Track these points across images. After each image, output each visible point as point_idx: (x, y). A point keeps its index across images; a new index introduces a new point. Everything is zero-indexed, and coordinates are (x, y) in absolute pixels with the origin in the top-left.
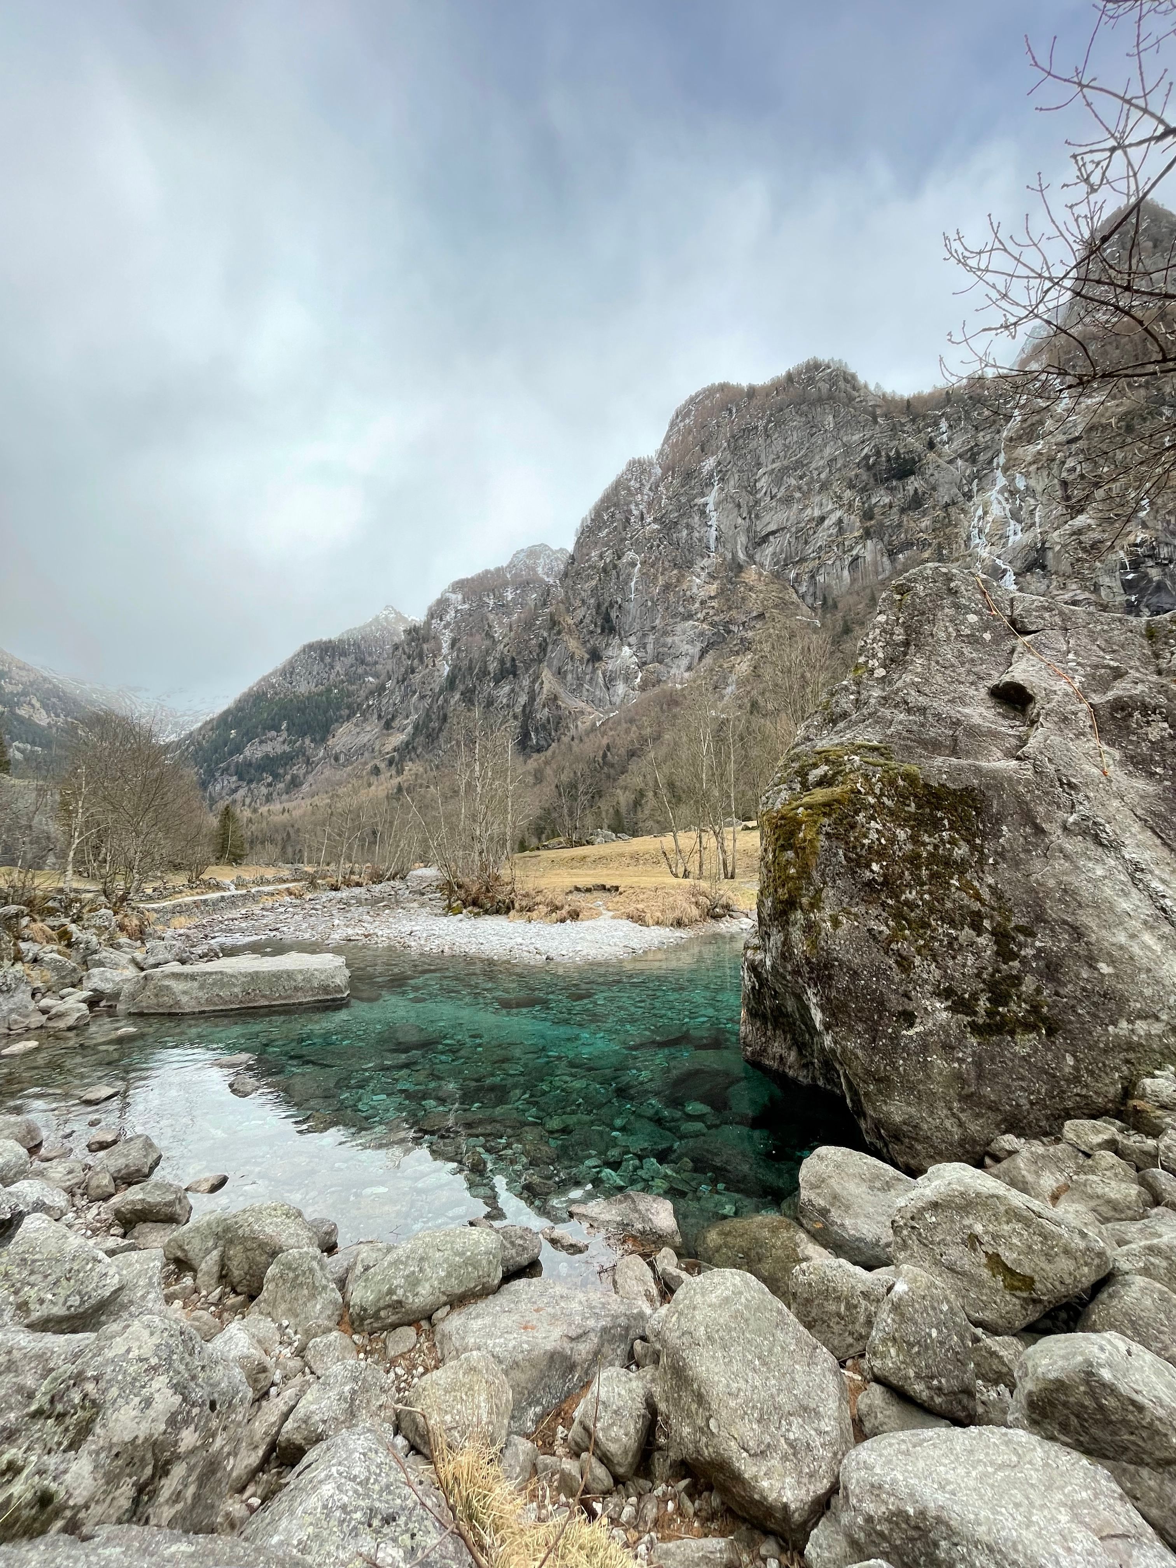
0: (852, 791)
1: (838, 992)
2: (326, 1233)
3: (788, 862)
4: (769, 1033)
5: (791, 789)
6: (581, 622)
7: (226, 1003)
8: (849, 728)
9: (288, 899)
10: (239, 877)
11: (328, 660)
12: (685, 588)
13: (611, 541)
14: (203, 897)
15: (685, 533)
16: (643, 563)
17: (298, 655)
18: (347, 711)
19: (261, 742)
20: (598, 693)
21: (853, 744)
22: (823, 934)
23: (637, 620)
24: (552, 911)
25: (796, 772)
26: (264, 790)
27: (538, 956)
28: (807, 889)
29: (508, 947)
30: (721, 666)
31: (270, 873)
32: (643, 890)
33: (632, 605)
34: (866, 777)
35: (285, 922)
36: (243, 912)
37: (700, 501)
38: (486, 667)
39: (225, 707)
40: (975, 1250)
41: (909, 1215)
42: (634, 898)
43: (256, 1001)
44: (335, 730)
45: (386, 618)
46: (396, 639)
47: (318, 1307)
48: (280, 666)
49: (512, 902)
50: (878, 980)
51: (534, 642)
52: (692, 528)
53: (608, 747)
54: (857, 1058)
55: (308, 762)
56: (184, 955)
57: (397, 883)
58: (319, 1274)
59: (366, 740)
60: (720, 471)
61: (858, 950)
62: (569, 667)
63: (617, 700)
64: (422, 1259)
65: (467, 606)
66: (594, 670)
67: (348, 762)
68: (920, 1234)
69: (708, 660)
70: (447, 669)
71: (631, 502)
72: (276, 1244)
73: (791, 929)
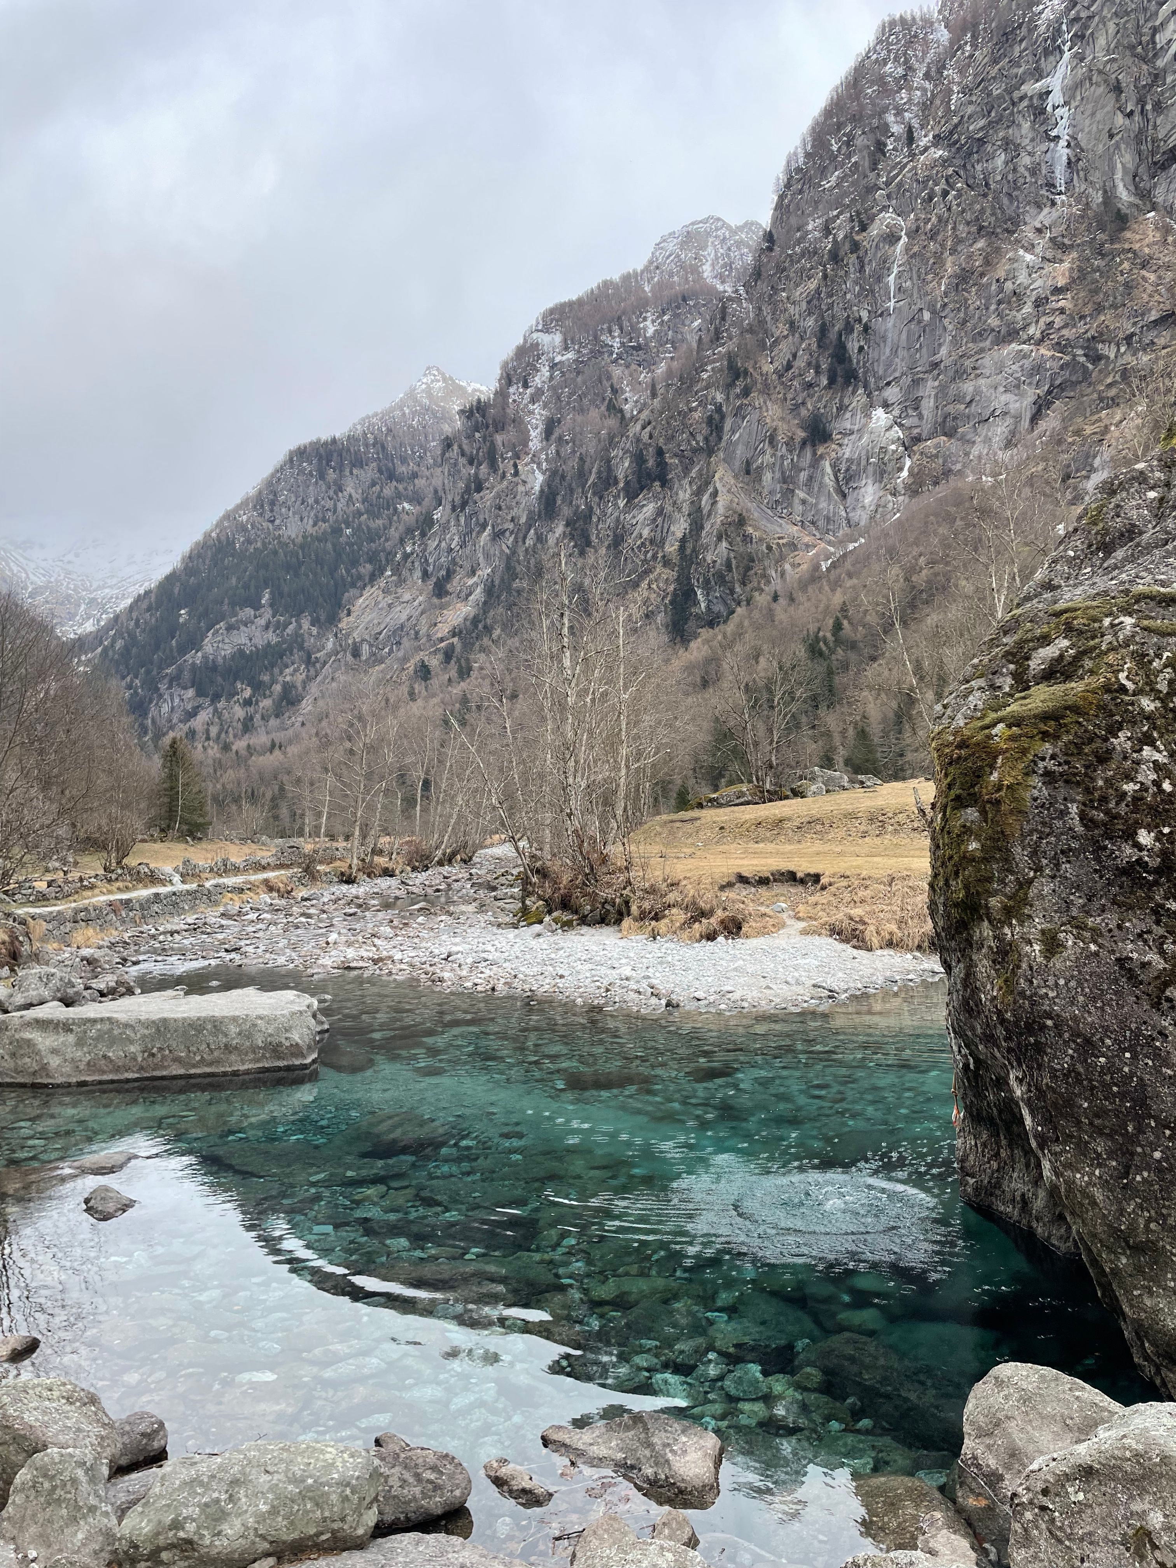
0: (1107, 688)
1: (1054, 1077)
2: (143, 1435)
3: (966, 830)
4: (1003, 1153)
5: (993, 687)
6: (789, 366)
7: (117, 1069)
8: (1131, 559)
9: (266, 898)
10: (186, 862)
11: (331, 475)
12: (1001, 274)
13: (846, 194)
14: (125, 896)
15: (1000, 160)
16: (913, 233)
17: (281, 469)
18: (369, 567)
19: (230, 628)
20: (823, 505)
21: (1127, 592)
22: (1024, 966)
23: (902, 353)
24: (695, 919)
25: (1008, 653)
26: (239, 712)
27: (654, 1001)
28: (1002, 881)
29: (606, 983)
30: (1078, 432)
31: (237, 854)
32: (865, 882)
33: (890, 322)
34: (1141, 659)
35: (253, 937)
36: (190, 920)
37: (1032, 88)
38: (609, 469)
39: (167, 570)
40: (1142, 1558)
41: (1040, 1485)
42: (847, 896)
43: (165, 1068)
44: (351, 602)
45: (429, 391)
46: (447, 429)
47: (80, 1536)
48: (252, 492)
49: (627, 903)
50: (1135, 1057)
51: (697, 415)
52: (1017, 146)
53: (844, 609)
54: (1094, 1203)
55: (309, 661)
56: (71, 991)
57: (455, 871)
58: (85, 1487)
59: (404, 617)
60: (1076, 19)
61: (1094, 999)
62: (767, 458)
63: (861, 517)
64: (235, 1482)
65: (570, 355)
66: (816, 461)
67: (376, 659)
68: (1053, 1520)
69: (1051, 422)
70: (540, 478)
71: (885, 110)
72: (38, 1438)
73: (975, 957)
